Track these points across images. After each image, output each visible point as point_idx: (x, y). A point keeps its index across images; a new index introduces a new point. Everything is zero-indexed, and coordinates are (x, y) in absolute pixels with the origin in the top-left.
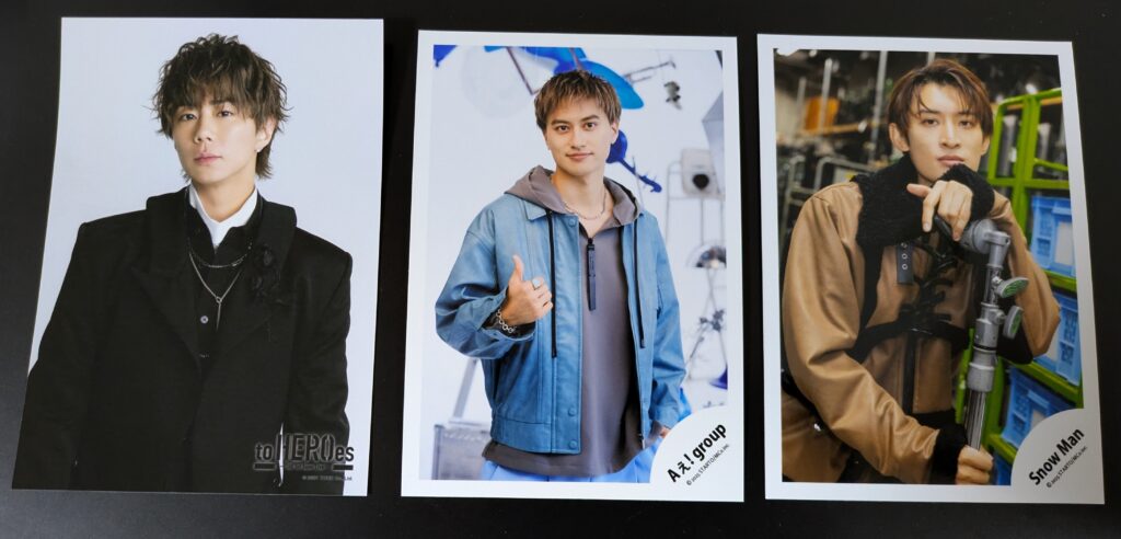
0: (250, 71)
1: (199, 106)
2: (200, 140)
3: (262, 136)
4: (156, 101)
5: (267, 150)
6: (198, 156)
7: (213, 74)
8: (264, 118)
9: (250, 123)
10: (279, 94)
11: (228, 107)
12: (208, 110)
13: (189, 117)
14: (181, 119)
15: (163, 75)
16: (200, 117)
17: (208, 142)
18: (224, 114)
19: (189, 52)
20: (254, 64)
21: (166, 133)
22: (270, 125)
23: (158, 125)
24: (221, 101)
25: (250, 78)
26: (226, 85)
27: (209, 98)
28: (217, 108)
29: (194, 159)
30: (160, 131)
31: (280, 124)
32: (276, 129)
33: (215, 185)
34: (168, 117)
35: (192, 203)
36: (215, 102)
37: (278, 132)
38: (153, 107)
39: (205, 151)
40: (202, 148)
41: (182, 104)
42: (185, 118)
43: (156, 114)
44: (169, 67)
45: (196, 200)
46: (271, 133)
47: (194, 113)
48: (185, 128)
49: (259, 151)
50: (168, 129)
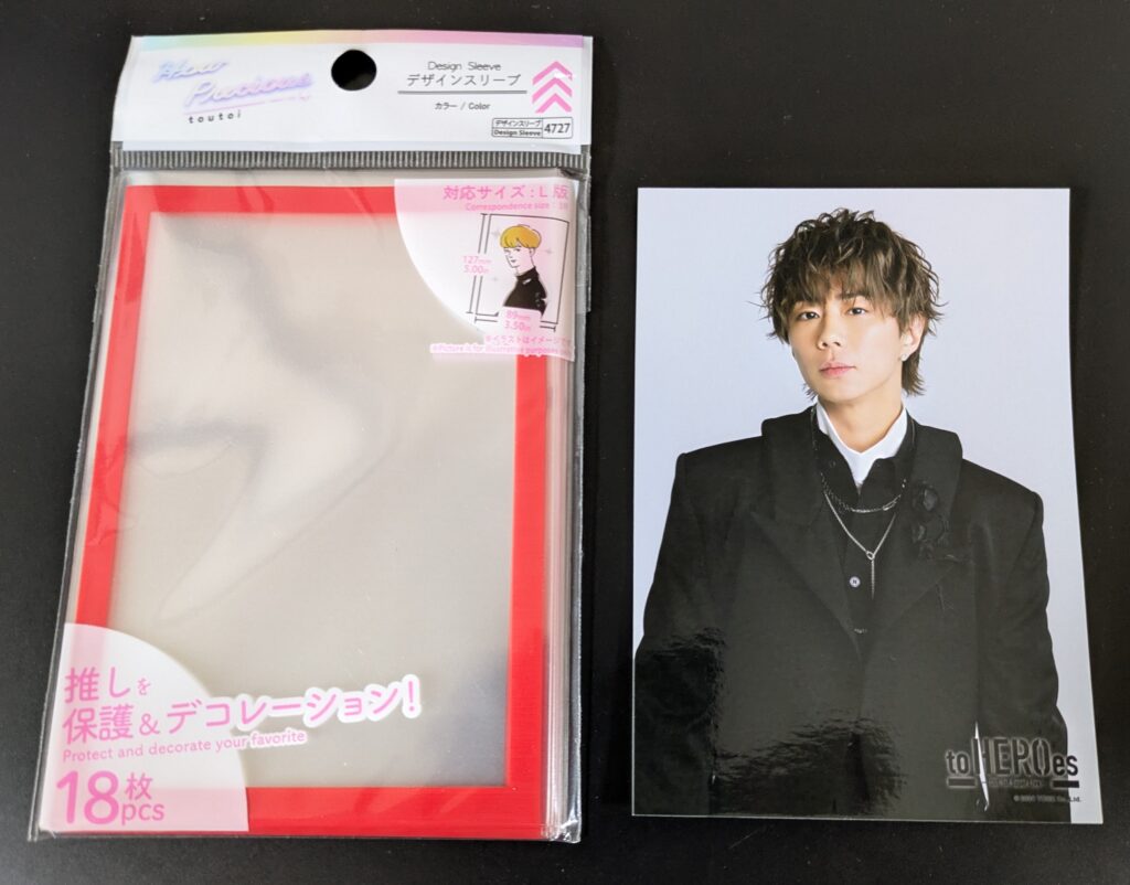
0: (890, 255)
1: (822, 302)
2: (825, 345)
3: (908, 339)
4: (765, 295)
5: (915, 357)
6: (823, 366)
7: (842, 259)
8: (910, 318)
9: (892, 323)
10: (929, 285)
11: (860, 302)
12: (834, 306)
13: (808, 315)
14: (799, 318)
15: (773, 262)
16: (825, 315)
17: (836, 346)
18: (855, 311)
19: (808, 232)
20: (895, 247)
21: (779, 336)
22: (917, 324)
23: (770, 325)
24: (850, 295)
25: (889, 265)
26: (857, 274)
27: (835, 291)
28: (847, 304)
29: (819, 371)
30: (773, 334)
31: (932, 324)
32: (926, 331)
33: (849, 403)
34: (781, 315)
35: (822, 428)
36: (843, 296)
37: (929, 335)
38: (761, 303)
39: (833, 359)
40: (830, 356)
41: (800, 298)
42: (804, 317)
43: (765, 312)
44: (782, 252)
45: (826, 423)
46: (919, 335)
47: (816, 310)
48: (804, 330)
49: (904, 359)
50: (782, 331)
